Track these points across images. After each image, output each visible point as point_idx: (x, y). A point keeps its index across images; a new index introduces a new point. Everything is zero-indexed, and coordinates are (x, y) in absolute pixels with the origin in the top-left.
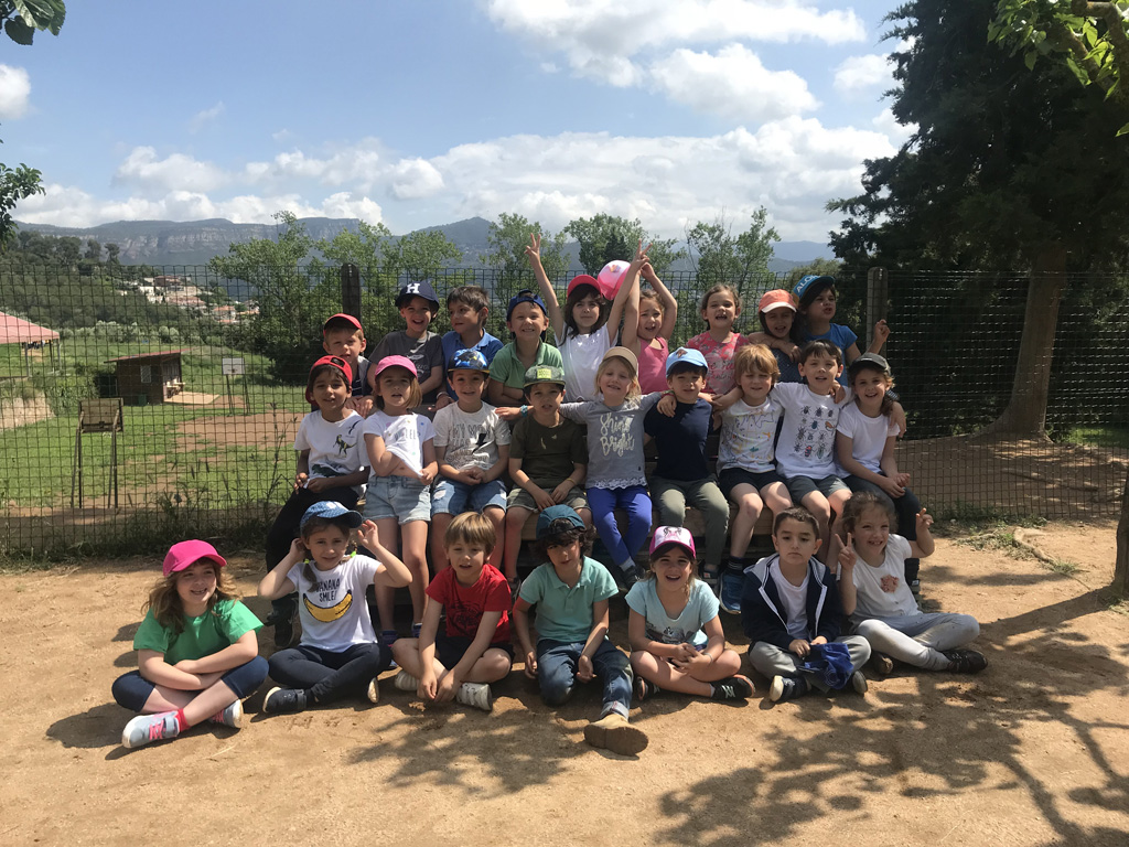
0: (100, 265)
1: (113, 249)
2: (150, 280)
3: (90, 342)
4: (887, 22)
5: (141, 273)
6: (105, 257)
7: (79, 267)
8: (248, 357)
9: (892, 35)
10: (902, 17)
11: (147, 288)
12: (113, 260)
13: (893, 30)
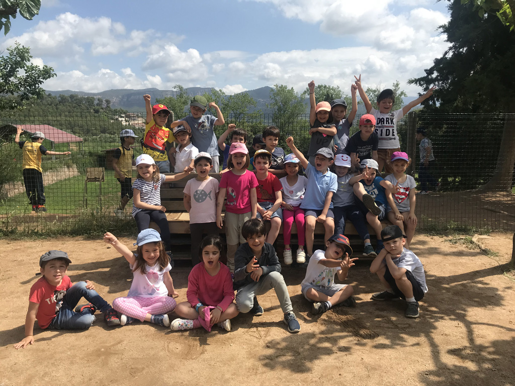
0: (102, 109)
1: (108, 102)
2: (123, 115)
5: (120, 112)
6: (104, 105)
7: (94, 110)
11: (122, 119)
12: (108, 106)
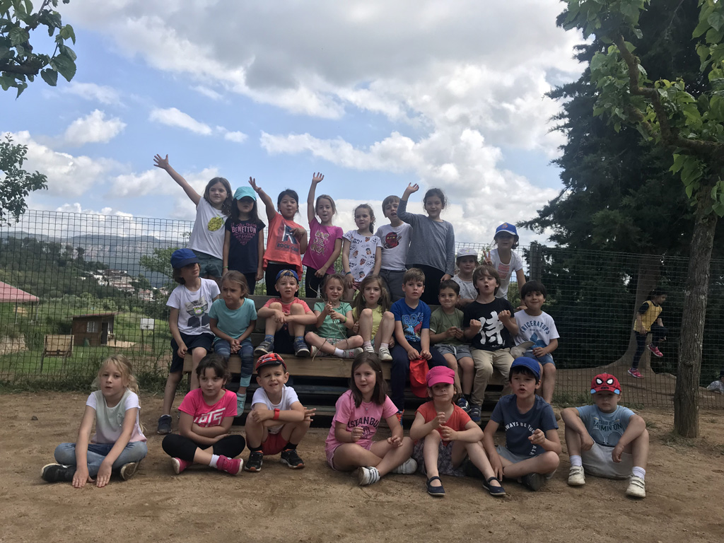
0: (71, 261)
1: (80, 251)
2: (101, 271)
3: (58, 306)
4: (551, 121)
5: (96, 267)
6: (75, 256)
8: (158, 321)
9: (555, 129)
10: (560, 119)
11: (98, 276)
12: (80, 258)
13: (556, 126)
